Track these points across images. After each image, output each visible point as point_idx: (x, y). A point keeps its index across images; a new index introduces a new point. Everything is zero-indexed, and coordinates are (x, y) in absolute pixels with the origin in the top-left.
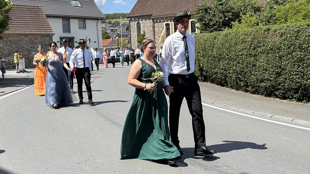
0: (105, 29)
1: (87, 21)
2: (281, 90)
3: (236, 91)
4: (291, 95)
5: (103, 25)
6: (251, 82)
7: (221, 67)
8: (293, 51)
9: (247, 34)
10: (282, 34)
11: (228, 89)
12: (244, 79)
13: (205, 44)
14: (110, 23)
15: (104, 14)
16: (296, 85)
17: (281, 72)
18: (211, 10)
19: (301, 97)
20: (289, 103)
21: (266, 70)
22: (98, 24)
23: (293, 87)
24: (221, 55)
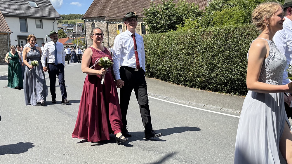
0: (62, 28)
1: (43, 21)
2: (214, 84)
3: (177, 85)
4: (221, 88)
5: (60, 25)
6: (190, 77)
7: (165, 64)
8: (223, 51)
9: (186, 35)
10: (215, 35)
11: (171, 83)
12: (183, 74)
13: (151, 44)
14: (66, 23)
15: (60, 15)
16: (225, 80)
17: (213, 68)
18: (158, 13)
19: (229, 89)
20: (220, 94)
21: (201, 66)
22: (54, 24)
23: (223, 81)
24: (165, 54)
